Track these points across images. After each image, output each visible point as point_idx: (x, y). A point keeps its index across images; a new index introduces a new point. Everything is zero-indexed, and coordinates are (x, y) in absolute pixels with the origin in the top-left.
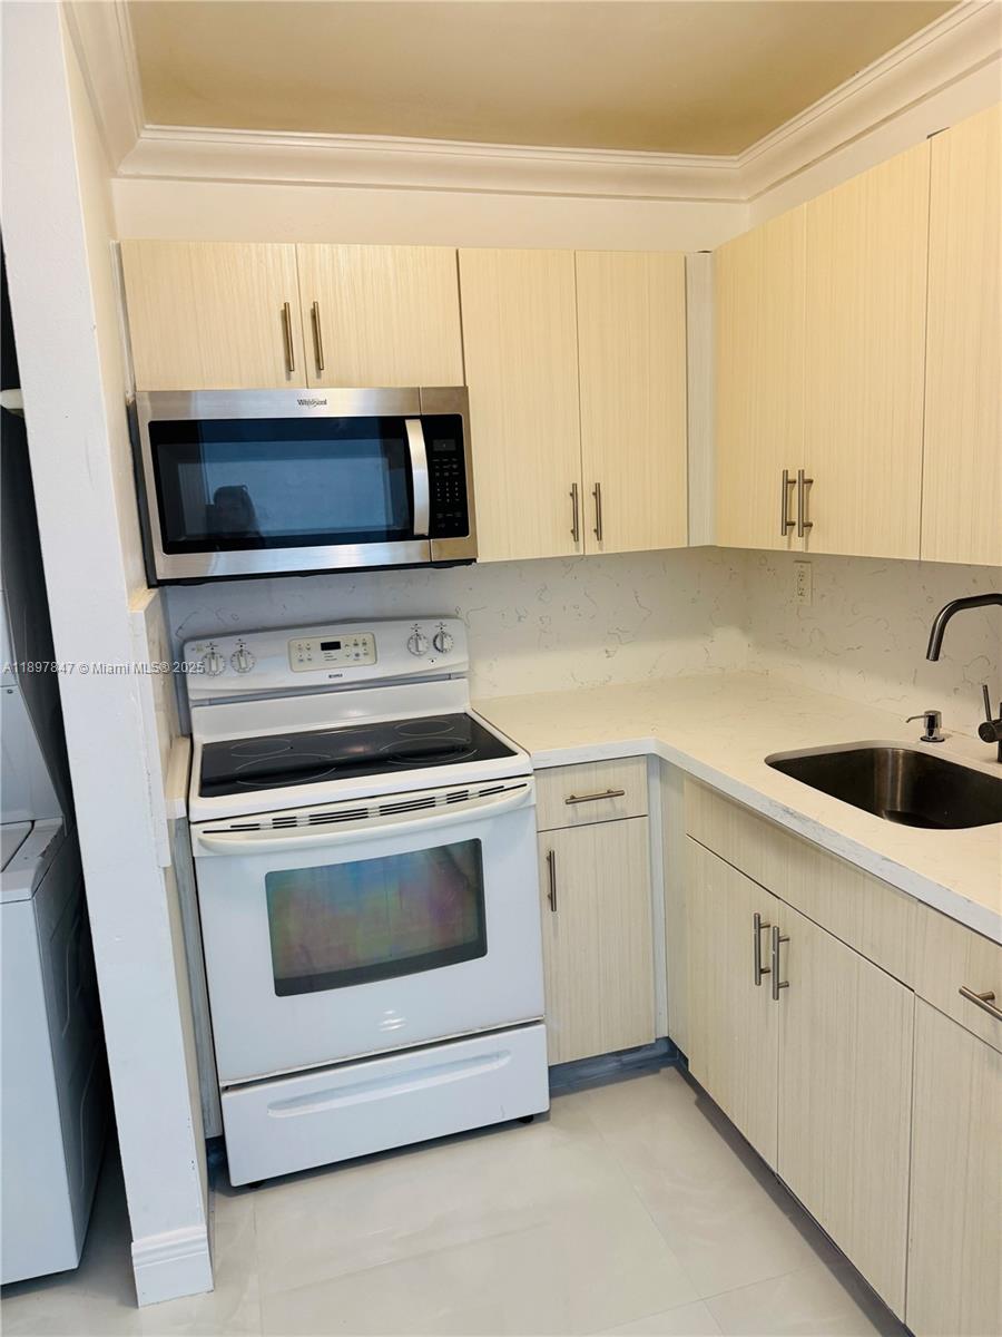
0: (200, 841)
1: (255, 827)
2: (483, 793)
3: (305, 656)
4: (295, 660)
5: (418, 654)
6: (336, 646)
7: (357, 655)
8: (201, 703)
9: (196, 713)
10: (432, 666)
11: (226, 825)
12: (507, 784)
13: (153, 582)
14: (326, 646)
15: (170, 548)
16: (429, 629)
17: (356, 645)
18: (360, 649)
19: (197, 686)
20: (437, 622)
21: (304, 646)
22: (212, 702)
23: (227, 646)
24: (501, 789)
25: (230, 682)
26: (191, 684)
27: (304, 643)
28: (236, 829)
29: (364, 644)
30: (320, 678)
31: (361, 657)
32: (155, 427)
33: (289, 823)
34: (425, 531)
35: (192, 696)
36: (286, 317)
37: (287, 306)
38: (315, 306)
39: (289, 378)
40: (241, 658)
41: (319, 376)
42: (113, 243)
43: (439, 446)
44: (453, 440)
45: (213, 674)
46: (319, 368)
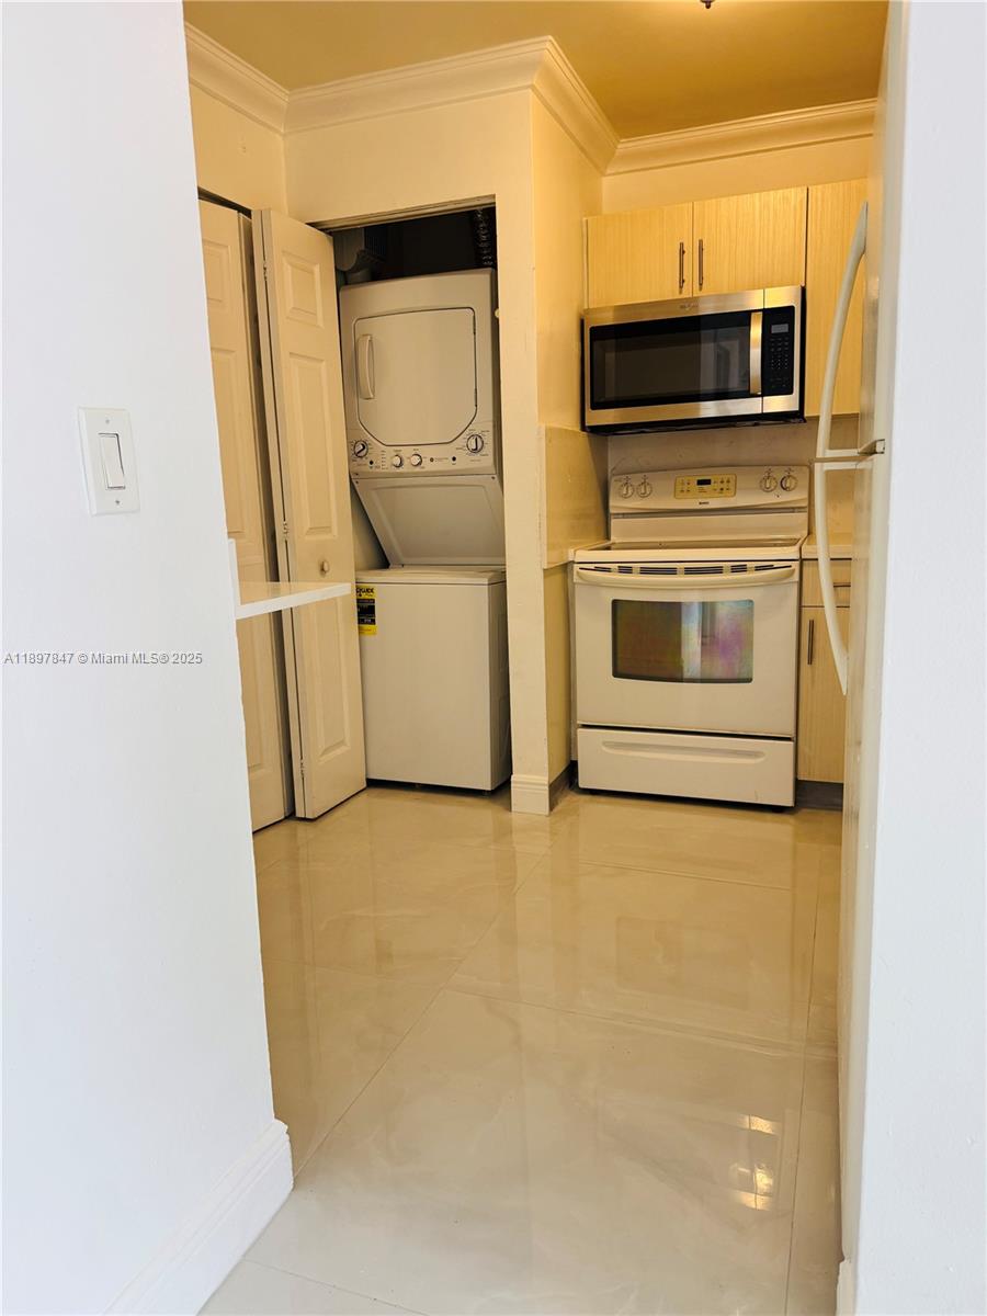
0: (578, 573)
1: (610, 570)
2: (758, 569)
4: (679, 488)
5: (767, 490)
6: (708, 482)
7: (722, 489)
8: (617, 516)
9: (614, 522)
10: (779, 500)
11: (594, 566)
12: (776, 564)
13: (584, 428)
14: (700, 482)
15: (595, 406)
16: (779, 474)
17: (722, 482)
18: (725, 486)
19: (616, 504)
21: (686, 481)
22: (624, 515)
23: (636, 480)
24: (771, 567)
25: (636, 504)
26: (612, 503)
27: (686, 479)
28: (596, 569)
29: (728, 482)
30: (693, 504)
31: (724, 491)
32: (593, 330)
33: (628, 570)
34: (759, 390)
35: (612, 511)
36: (682, 252)
37: (682, 245)
38: (701, 242)
39: (681, 292)
40: (643, 487)
41: (701, 289)
42: (585, 219)
43: (776, 329)
44: (787, 325)
45: (625, 497)
46: (701, 284)
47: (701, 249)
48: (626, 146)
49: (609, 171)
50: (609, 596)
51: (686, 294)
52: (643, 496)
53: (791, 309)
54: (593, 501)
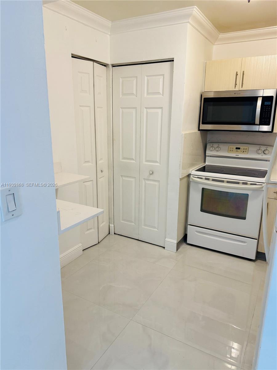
0: (192, 178)
1: (202, 178)
2: (251, 184)
3: (231, 150)
4: (229, 150)
5: (259, 154)
6: (239, 148)
7: (244, 151)
8: (208, 156)
9: (207, 158)
10: (262, 157)
11: (197, 176)
12: (257, 184)
13: (199, 130)
14: (237, 148)
15: (203, 123)
16: (263, 148)
17: (244, 149)
19: (208, 153)
20: (266, 147)
22: (211, 156)
23: (216, 145)
24: (256, 184)
25: (214, 153)
26: (207, 152)
27: (232, 147)
28: (198, 178)
29: (246, 149)
30: (234, 155)
31: (244, 152)
32: (205, 99)
33: (208, 179)
34: (258, 123)
35: (207, 154)
36: (237, 75)
37: (237, 72)
38: (243, 72)
39: (235, 88)
40: (217, 148)
41: (242, 87)
42: (205, 61)
43: (266, 103)
44: (270, 102)
45: (211, 151)
46: (242, 86)
47: (243, 74)
48: (222, 36)
49: (216, 44)
50: (201, 187)
51: (237, 89)
52: (217, 151)
53: (272, 97)
54: (201, 151)
